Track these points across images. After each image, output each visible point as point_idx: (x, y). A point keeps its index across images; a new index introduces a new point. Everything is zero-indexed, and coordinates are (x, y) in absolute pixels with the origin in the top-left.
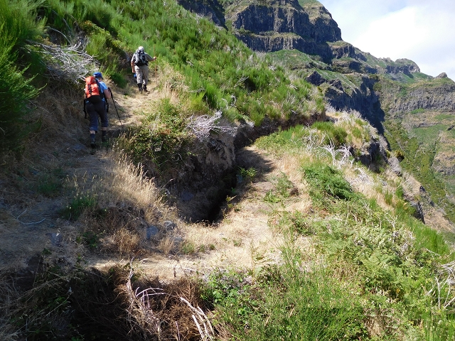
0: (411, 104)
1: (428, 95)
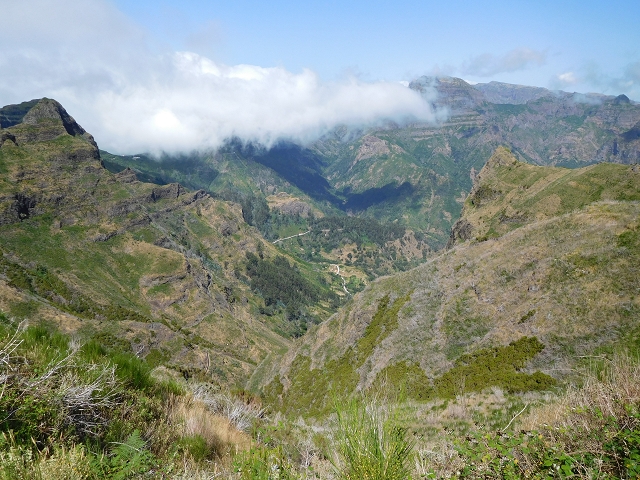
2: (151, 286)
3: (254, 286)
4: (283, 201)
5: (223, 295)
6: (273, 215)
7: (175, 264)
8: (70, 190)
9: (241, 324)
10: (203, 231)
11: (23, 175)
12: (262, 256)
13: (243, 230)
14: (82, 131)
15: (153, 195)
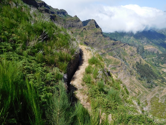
0: (68, 26)
1: (72, 23)
2: (111, 67)
3: (138, 71)
4: (149, 48)
5: (129, 73)
6: (145, 51)
7: (118, 63)
8: (96, 42)
9: (133, 81)
10: (125, 54)
11: (86, 38)
12: (141, 63)
13: (136, 55)
14: (99, 27)
15: (113, 44)
